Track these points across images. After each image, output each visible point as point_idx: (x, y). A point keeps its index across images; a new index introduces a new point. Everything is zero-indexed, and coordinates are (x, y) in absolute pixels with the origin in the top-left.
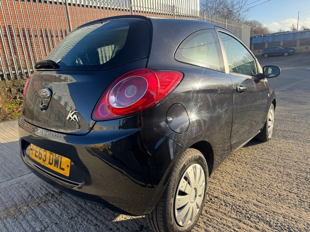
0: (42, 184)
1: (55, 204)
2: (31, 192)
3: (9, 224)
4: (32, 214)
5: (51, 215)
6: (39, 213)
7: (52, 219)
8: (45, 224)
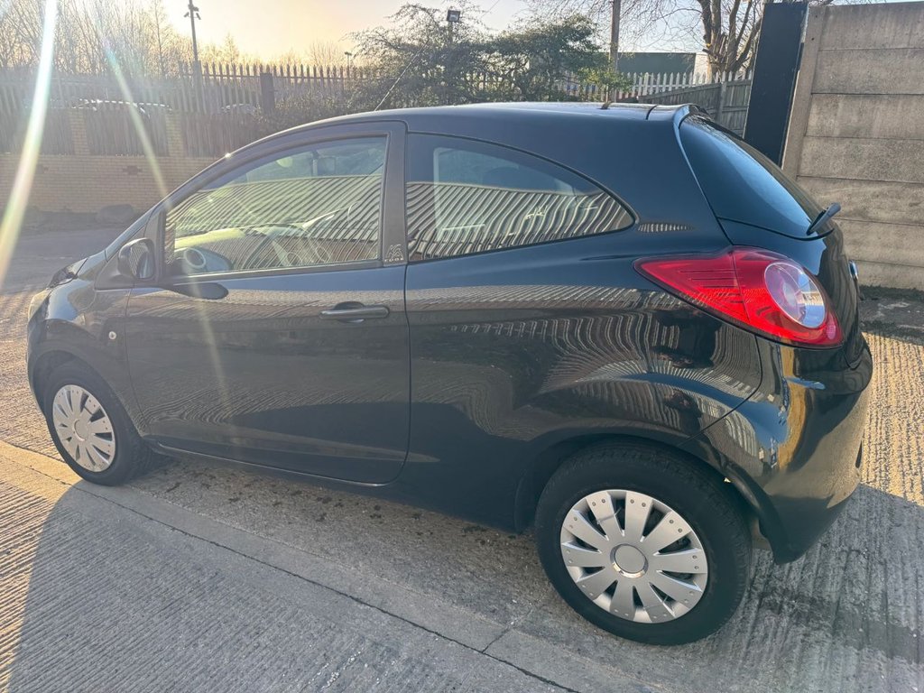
0: (744, 649)
1: (786, 573)
2: (796, 651)
3: (909, 610)
4: (848, 591)
5: (816, 563)
6: (832, 584)
7: (822, 558)
8: (844, 557)
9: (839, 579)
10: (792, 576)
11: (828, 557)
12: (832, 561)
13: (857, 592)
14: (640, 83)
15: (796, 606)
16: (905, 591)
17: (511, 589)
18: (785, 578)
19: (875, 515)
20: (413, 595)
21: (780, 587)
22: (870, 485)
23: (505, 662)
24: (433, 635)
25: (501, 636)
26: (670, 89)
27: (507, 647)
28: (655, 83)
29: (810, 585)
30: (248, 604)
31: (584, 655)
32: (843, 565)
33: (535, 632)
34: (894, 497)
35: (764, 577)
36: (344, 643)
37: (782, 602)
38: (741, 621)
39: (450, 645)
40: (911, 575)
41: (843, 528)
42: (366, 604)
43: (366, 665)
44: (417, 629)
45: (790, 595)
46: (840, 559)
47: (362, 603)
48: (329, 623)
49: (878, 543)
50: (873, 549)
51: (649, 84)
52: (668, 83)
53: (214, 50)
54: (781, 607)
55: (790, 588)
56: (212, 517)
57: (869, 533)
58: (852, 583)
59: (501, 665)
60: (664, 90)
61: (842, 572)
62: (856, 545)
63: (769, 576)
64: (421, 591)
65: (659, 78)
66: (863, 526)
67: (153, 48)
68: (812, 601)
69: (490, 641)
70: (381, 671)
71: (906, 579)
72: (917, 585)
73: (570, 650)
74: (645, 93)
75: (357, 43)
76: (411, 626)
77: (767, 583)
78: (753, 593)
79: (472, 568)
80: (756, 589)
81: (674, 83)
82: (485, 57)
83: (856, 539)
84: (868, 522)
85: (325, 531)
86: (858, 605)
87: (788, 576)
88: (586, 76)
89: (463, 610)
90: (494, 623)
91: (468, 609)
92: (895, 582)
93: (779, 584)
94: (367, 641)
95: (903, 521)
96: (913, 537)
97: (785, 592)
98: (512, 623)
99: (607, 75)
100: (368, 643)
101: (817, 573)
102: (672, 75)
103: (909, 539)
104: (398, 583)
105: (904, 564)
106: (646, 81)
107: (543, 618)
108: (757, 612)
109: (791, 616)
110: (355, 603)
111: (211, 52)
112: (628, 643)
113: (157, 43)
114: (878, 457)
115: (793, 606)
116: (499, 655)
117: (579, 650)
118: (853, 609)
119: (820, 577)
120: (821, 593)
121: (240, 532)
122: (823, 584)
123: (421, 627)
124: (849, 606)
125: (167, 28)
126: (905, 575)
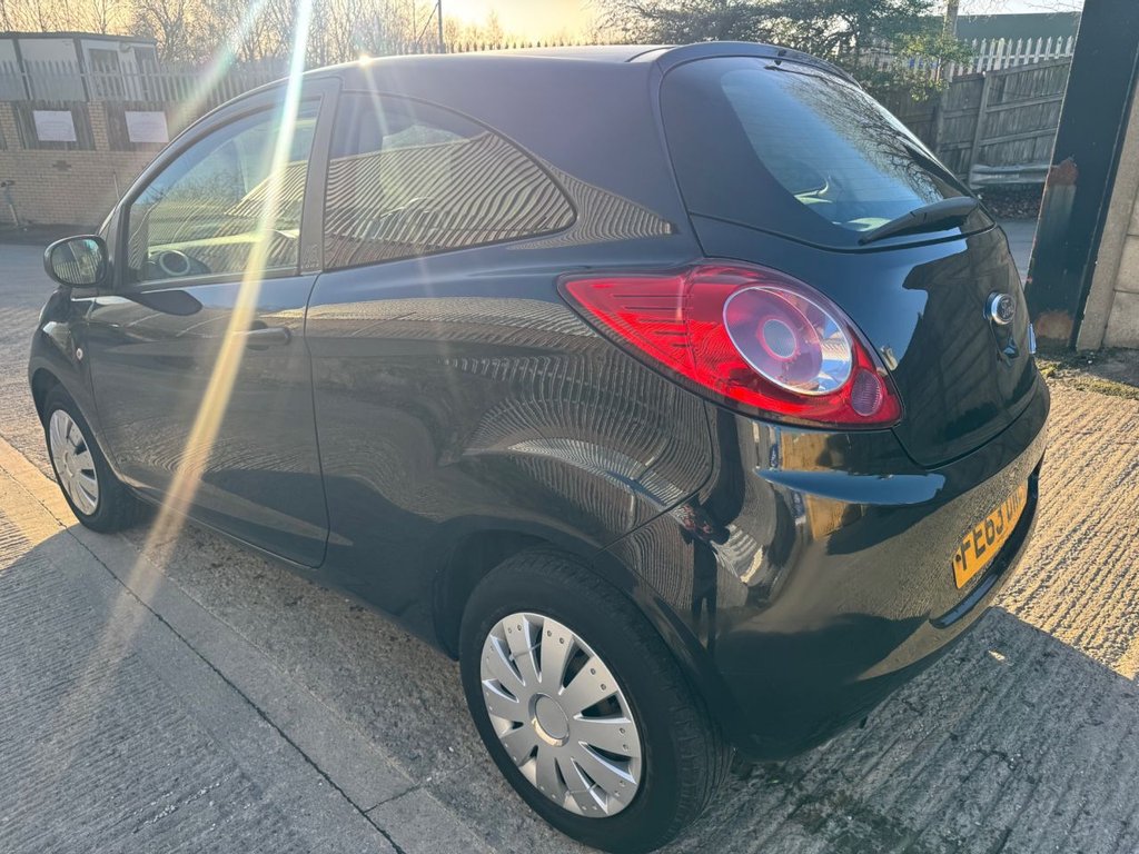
1: (864, 772)
4: (947, 817)
6: (929, 801)
8: (974, 761)
9: (944, 795)
10: (870, 778)
11: (947, 757)
12: (951, 765)
13: (962, 819)
14: (991, 53)
15: (850, 826)
16: (1045, 833)
17: (459, 731)
18: (857, 780)
19: (1067, 701)
20: (332, 718)
21: (842, 792)
22: (1089, 653)
23: (383, 832)
24: (321, 777)
25: (401, 795)
26: (1036, 61)
27: (400, 811)
28: (1013, 53)
29: (891, 798)
30: (138, 698)
31: (490, 843)
32: (965, 773)
33: (448, 797)
34: (1116, 675)
35: (826, 771)
36: (209, 768)
37: (830, 816)
38: (748, 834)
39: (331, 795)
40: (1071, 808)
41: (999, 716)
42: (269, 722)
43: (211, 803)
44: (307, 765)
45: (849, 807)
46: (965, 763)
47: (265, 718)
48: (208, 738)
49: (1045, 748)
50: (1031, 756)
51: (1004, 54)
52: (1033, 52)
53: (475, 32)
54: (824, 823)
55: (856, 797)
56: (179, 584)
57: (1040, 727)
58: (962, 805)
59: (376, 836)
60: (1026, 62)
61: (957, 784)
62: (1006, 745)
63: (835, 772)
64: (345, 715)
65: (1019, 46)
66: (1036, 717)
67: (407, 32)
68: (879, 823)
69: (384, 797)
70: (225, 815)
71: (1058, 813)
72: (1073, 827)
73: (477, 831)
74: (997, 66)
75: (604, 11)
76: (302, 759)
77: (824, 782)
78: (793, 794)
79: (427, 694)
80: (801, 789)
81: (1043, 51)
82: (768, 24)
83: (1012, 736)
84: (1047, 711)
85: (287, 619)
86: (951, 842)
87: (863, 777)
88: (905, 45)
89: (379, 750)
90: (405, 776)
91: (386, 749)
92: (1037, 816)
93: (842, 785)
94: (237, 770)
95: (1110, 717)
96: (1112, 746)
97: (845, 800)
98: (429, 779)
99: (938, 43)
100: (237, 773)
101: (914, 780)
102: (1040, 40)
103: (1103, 749)
104: (323, 700)
105: (1070, 788)
106: (1000, 51)
107: (472, 780)
108: (781, 825)
109: (831, 840)
110: (258, 717)
111: (472, 35)
112: (562, 836)
113: (411, 26)
114: (1130, 609)
115: (846, 824)
116: (382, 821)
117: (488, 834)
118: (938, 847)
119: (916, 787)
120: (900, 811)
121: (196, 607)
122: (913, 800)
123: (312, 763)
124: (935, 841)
125: (424, 7)
126: (1061, 807)
